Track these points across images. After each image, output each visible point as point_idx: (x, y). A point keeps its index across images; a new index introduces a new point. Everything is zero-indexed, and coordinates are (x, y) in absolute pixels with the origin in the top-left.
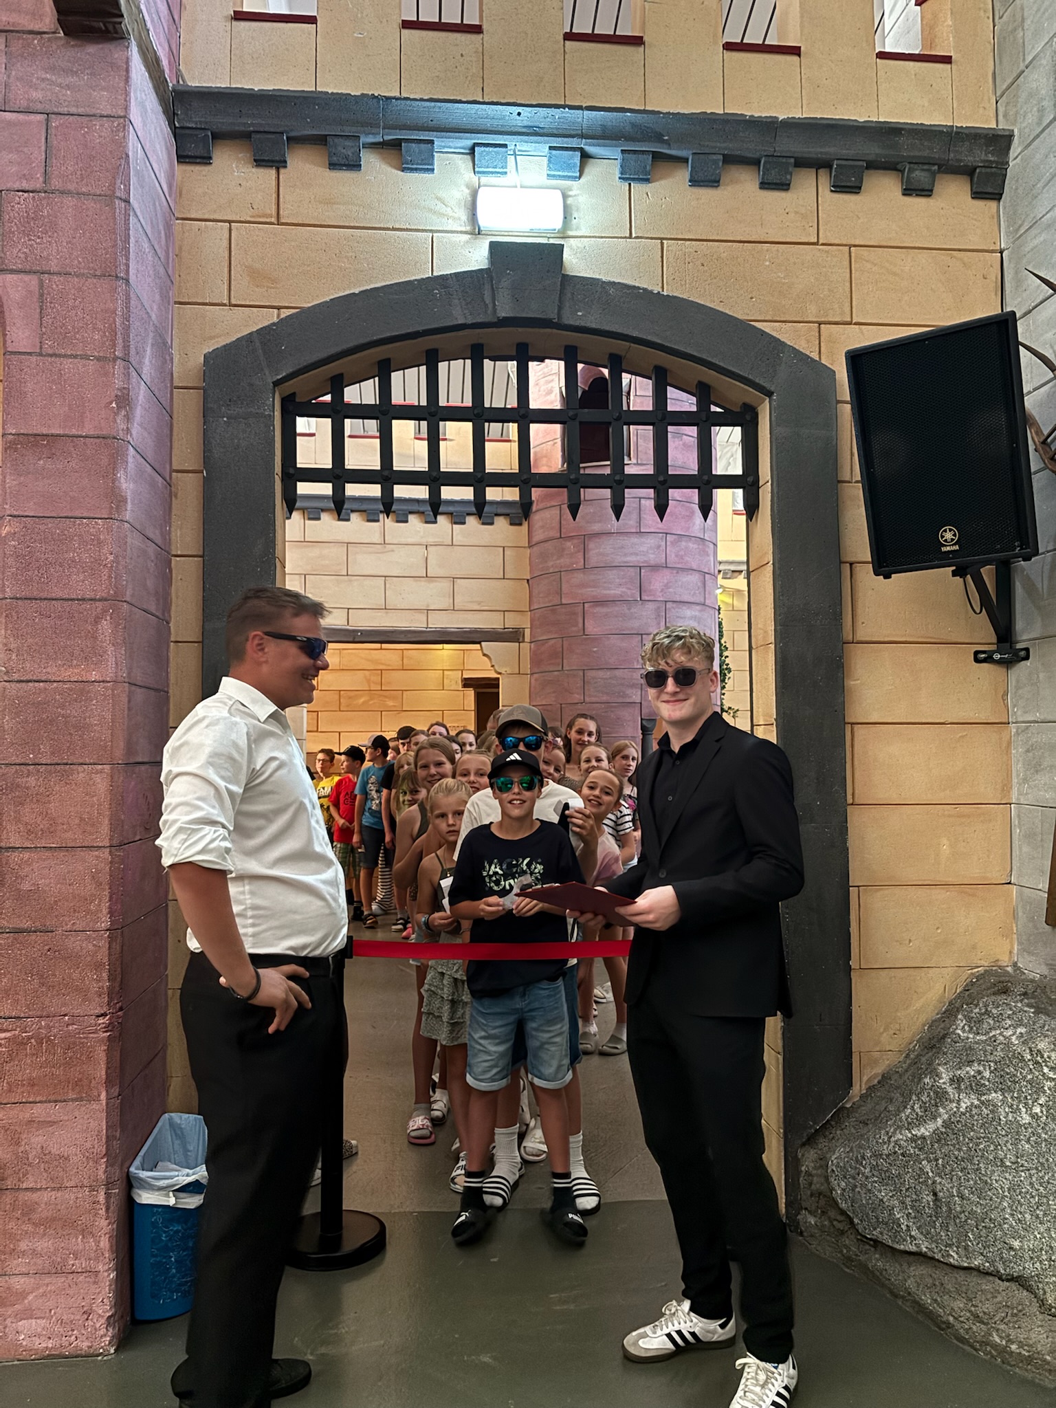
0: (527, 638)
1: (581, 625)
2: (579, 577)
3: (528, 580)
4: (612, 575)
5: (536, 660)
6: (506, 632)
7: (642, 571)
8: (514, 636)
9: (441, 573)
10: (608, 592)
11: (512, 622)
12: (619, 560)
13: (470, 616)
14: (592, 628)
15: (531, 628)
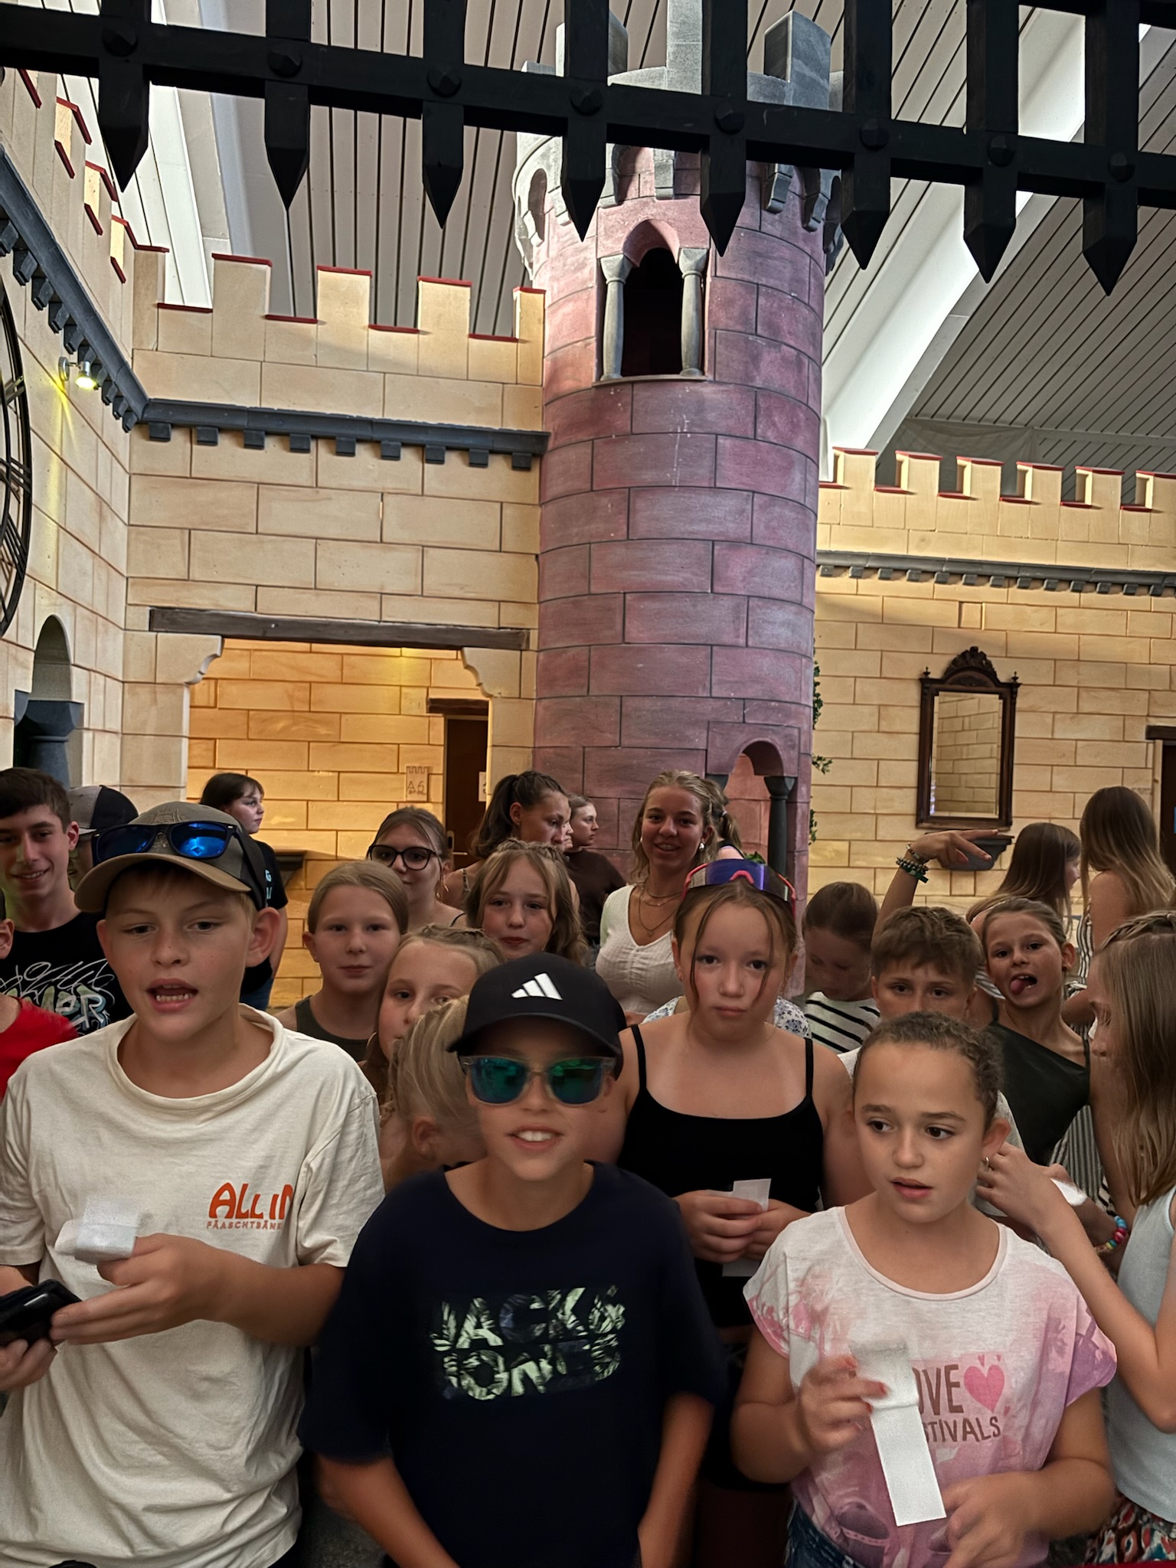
0: (534, 644)
1: (619, 627)
2: (620, 552)
3: (537, 556)
4: (669, 551)
5: (546, 679)
6: (501, 633)
7: (716, 547)
8: (512, 639)
9: (405, 537)
10: (663, 578)
11: (512, 617)
12: (682, 528)
13: (446, 606)
14: (636, 631)
15: (539, 629)
